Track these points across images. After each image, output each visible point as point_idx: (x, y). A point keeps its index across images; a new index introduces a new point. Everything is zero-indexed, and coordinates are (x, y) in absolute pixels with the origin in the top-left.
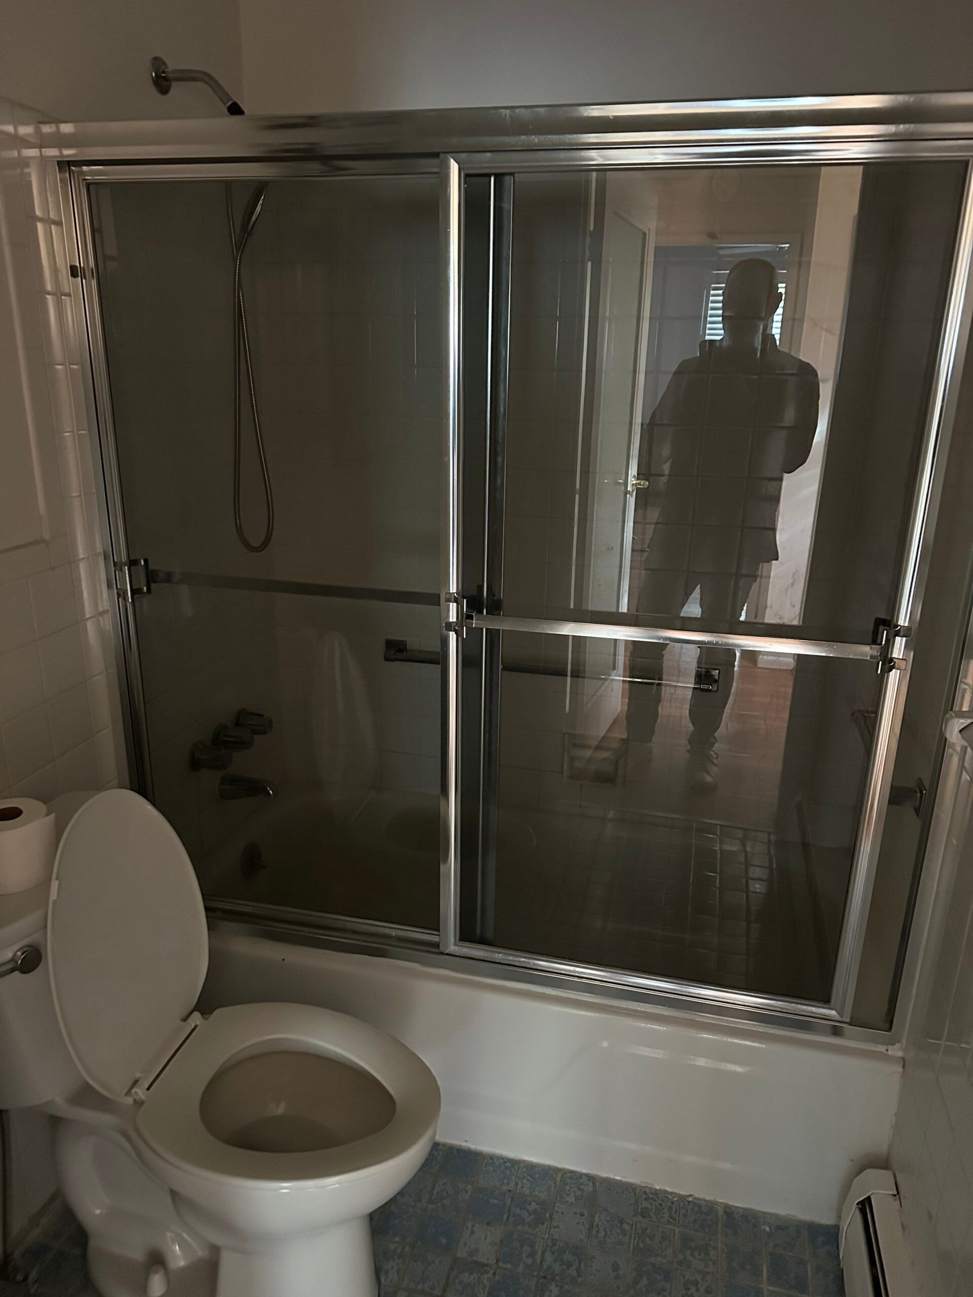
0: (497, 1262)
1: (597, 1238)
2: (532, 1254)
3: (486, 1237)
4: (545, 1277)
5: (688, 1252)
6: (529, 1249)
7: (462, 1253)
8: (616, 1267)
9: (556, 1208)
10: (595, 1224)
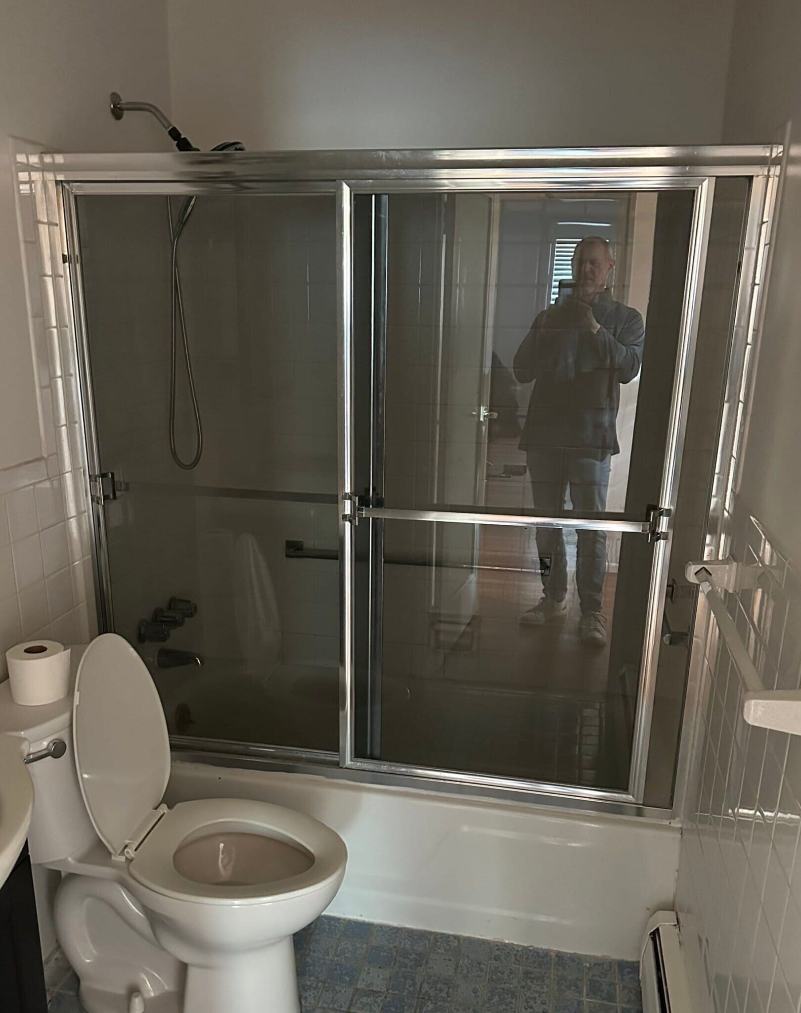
0: (387, 990)
1: (461, 973)
2: (414, 985)
3: (378, 976)
4: (424, 998)
5: (529, 981)
6: (411, 982)
7: (360, 985)
8: (475, 991)
9: (430, 957)
10: (460, 965)
